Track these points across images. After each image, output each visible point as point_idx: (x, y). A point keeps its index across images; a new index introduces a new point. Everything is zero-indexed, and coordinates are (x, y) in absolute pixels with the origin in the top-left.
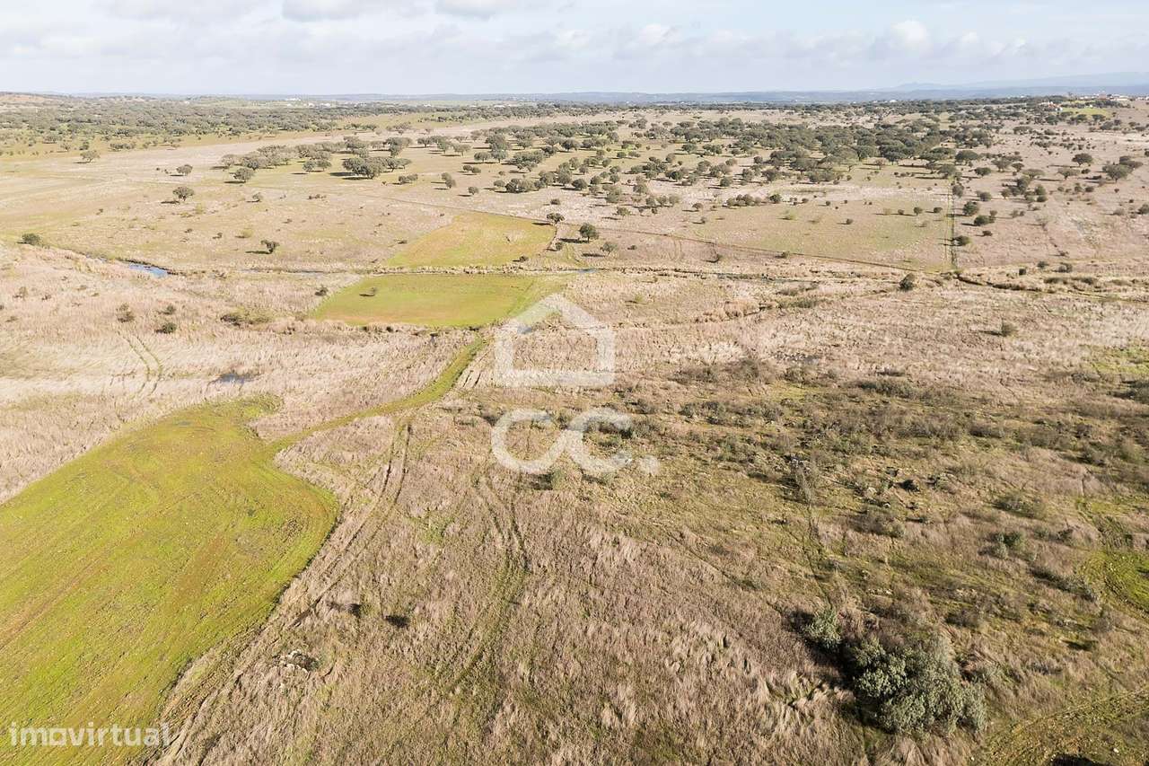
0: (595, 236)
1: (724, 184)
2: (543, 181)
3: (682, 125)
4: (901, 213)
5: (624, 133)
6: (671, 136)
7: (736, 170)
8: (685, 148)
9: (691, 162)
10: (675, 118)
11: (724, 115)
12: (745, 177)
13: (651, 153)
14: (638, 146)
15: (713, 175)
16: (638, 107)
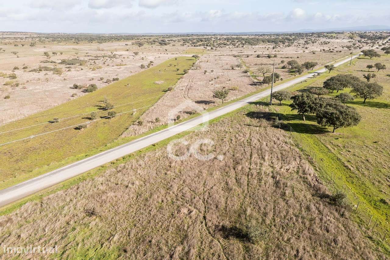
0: (213, 49)
1: (234, 45)
2: (200, 45)
5: (213, 39)
7: (237, 44)
9: (228, 43)
10: (225, 37)
11: (238, 36)
12: (239, 45)
16: (215, 35)
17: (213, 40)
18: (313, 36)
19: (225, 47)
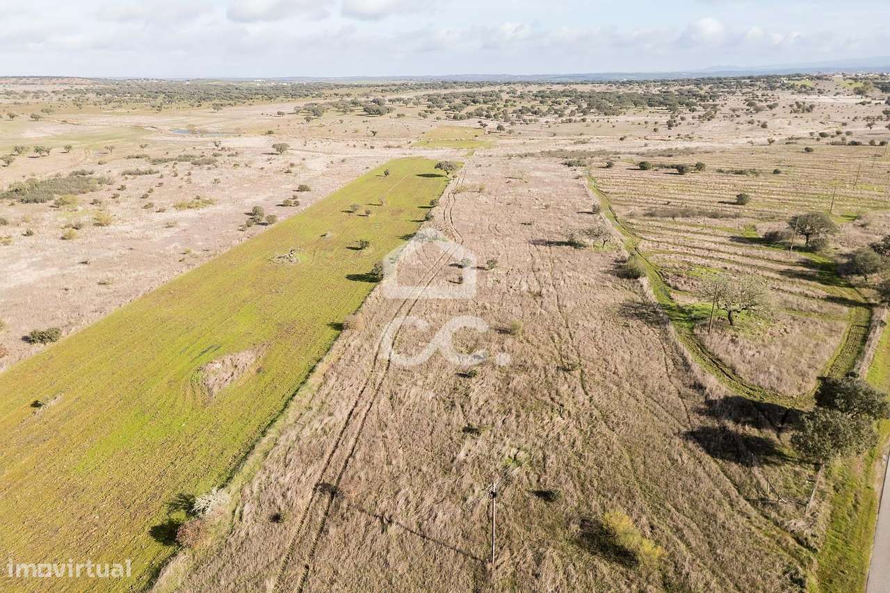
0: (504, 130)
1: (560, 116)
2: (470, 116)
3: (539, 92)
4: (639, 124)
5: (505, 96)
6: (533, 97)
7: (567, 112)
8: (541, 102)
9: (544, 108)
10: (535, 89)
11: (567, 87)
12: (572, 113)
13: (522, 105)
14: (514, 102)
15: (556, 113)
16: (509, 83)
17: (504, 99)
18: (756, 85)
19: (536, 121)
